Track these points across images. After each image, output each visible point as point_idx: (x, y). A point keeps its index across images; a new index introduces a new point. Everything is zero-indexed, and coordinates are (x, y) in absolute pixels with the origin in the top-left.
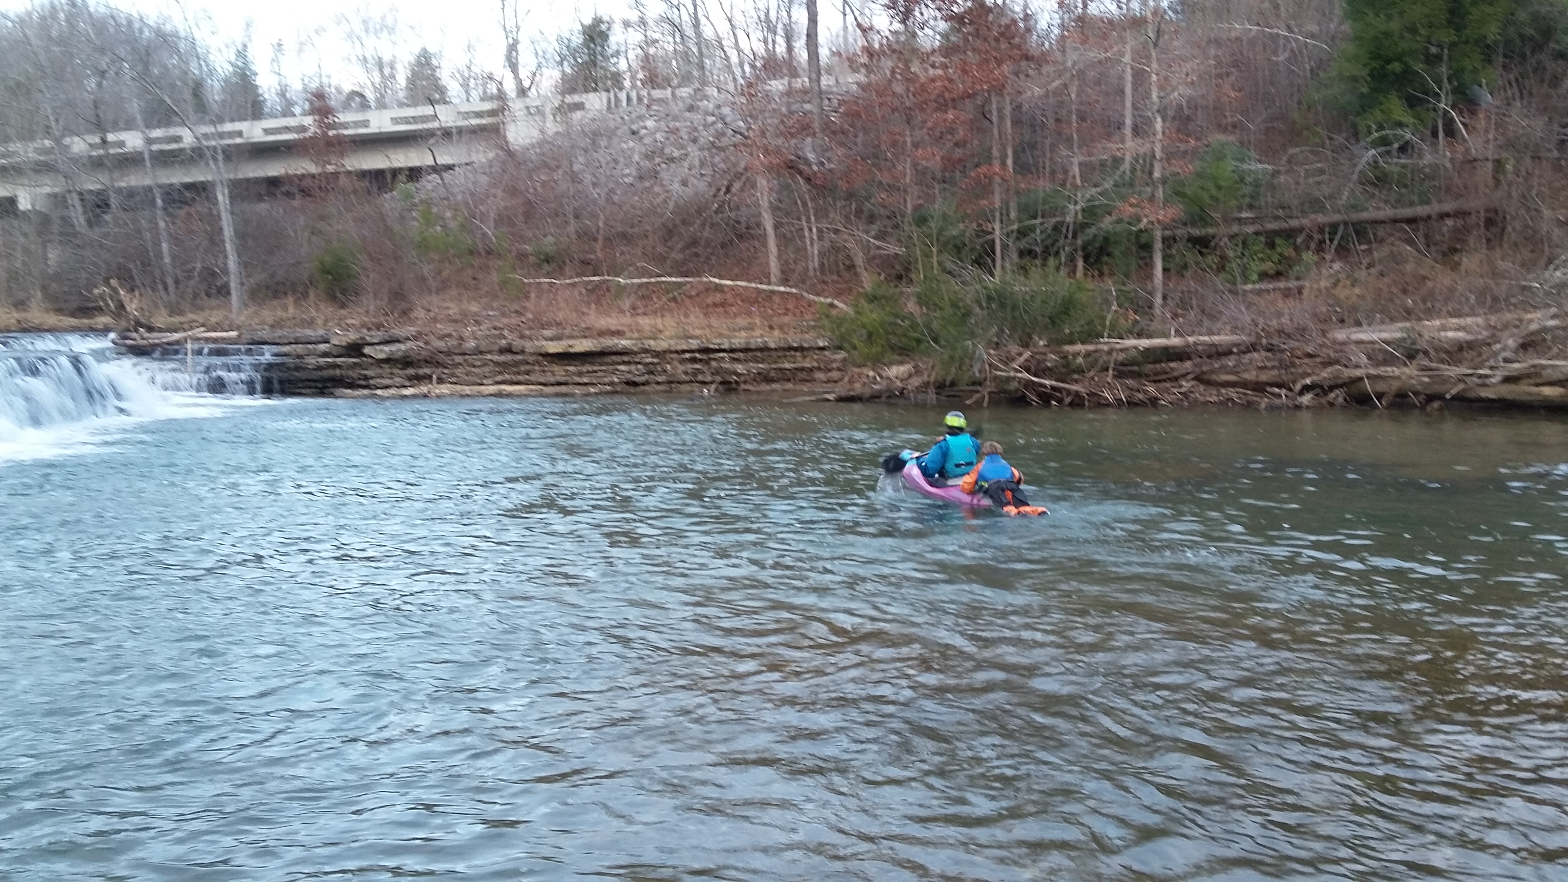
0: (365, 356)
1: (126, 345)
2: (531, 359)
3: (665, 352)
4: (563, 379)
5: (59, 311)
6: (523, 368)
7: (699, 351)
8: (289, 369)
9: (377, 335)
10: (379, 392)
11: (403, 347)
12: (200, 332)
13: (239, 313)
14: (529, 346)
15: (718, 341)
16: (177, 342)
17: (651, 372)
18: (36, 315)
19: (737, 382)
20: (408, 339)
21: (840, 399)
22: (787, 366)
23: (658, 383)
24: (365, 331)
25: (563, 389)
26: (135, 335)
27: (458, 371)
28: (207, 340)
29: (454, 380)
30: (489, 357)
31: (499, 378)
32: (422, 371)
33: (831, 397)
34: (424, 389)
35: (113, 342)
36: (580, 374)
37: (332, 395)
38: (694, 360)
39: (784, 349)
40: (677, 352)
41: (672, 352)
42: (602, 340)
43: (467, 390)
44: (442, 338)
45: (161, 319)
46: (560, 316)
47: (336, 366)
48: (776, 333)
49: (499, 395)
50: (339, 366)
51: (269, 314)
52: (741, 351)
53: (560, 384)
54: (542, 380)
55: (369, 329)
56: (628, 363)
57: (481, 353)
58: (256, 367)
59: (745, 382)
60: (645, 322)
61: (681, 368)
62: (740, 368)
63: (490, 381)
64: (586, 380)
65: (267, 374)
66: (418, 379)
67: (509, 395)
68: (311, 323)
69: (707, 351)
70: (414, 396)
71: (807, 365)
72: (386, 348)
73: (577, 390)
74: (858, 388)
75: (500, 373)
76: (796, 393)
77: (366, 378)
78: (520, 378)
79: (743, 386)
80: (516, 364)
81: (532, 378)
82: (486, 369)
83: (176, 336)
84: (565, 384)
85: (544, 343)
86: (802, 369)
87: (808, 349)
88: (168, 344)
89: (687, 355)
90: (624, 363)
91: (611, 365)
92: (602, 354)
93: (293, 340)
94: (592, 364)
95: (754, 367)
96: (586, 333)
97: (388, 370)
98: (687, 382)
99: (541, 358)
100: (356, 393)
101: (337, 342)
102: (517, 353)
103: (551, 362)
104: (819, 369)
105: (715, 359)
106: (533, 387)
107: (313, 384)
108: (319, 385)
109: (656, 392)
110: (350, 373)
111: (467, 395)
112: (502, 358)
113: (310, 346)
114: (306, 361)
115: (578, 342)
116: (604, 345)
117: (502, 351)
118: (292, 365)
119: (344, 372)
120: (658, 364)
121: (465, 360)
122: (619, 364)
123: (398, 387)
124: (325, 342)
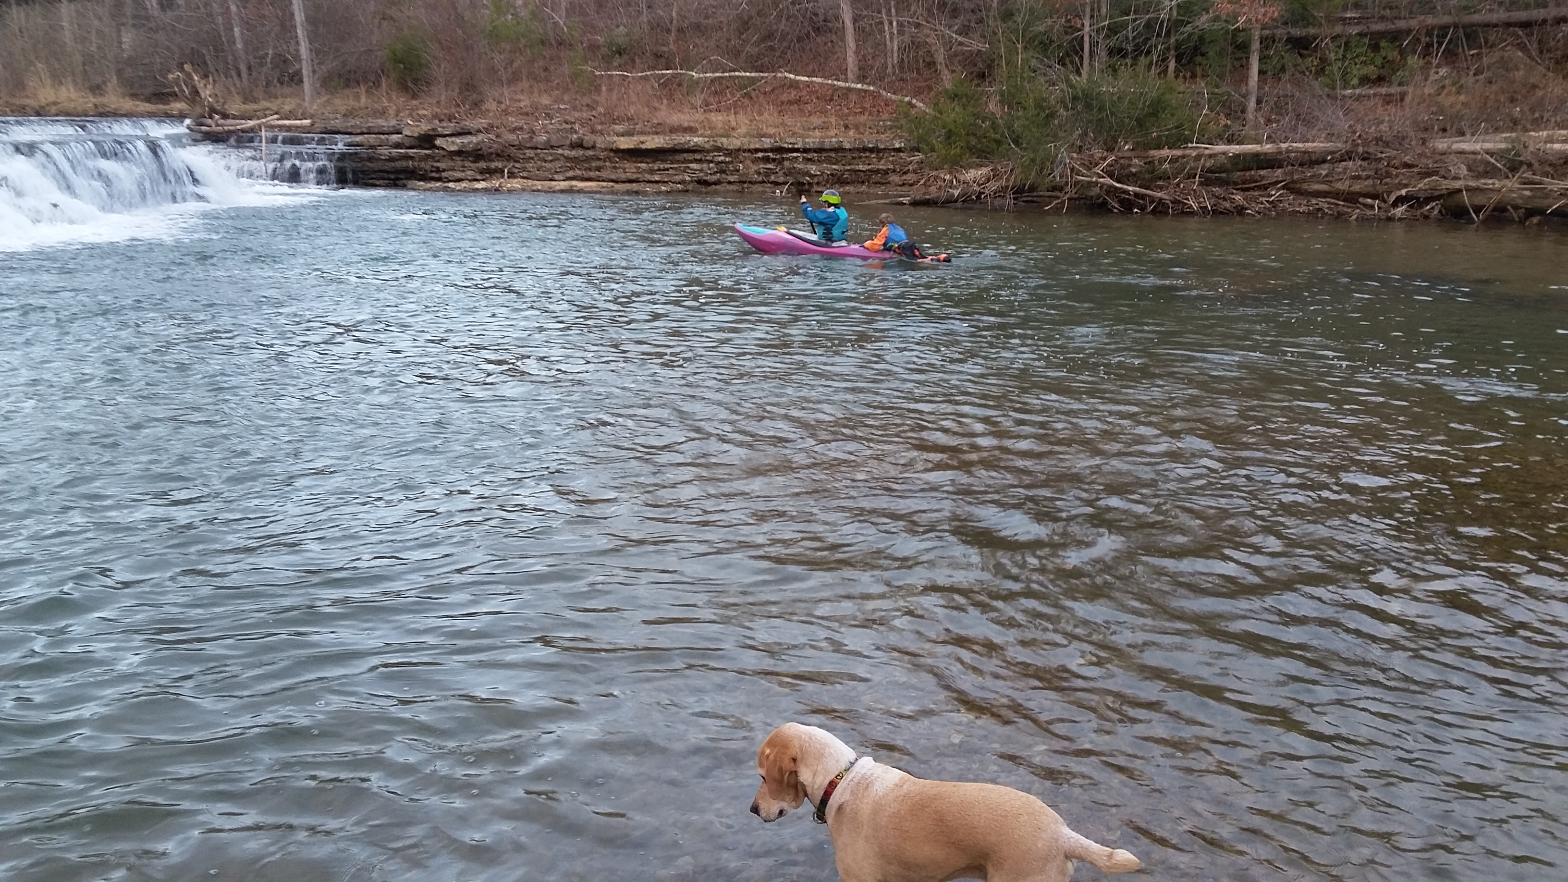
0: (438, 148)
1: (201, 132)
2: (602, 155)
3: (739, 150)
4: (635, 176)
5: (134, 96)
6: (594, 164)
7: (772, 150)
8: (362, 160)
9: (449, 127)
10: (451, 185)
11: (474, 139)
12: (273, 120)
13: (312, 102)
14: (600, 141)
15: (792, 140)
16: (252, 130)
17: (723, 172)
18: (113, 99)
19: (809, 184)
20: (479, 131)
21: (915, 204)
22: (861, 167)
23: (730, 183)
24: (437, 122)
25: (635, 186)
26: (209, 121)
27: (530, 166)
28: (281, 128)
29: (525, 174)
30: (560, 151)
31: (571, 174)
32: (493, 165)
33: (905, 200)
34: (496, 183)
35: (188, 127)
36: (652, 172)
37: (404, 187)
38: (767, 160)
39: (858, 149)
40: (749, 151)
41: (744, 151)
42: (674, 137)
43: (539, 185)
44: (513, 130)
45: (234, 107)
46: (632, 111)
47: (408, 157)
48: (851, 133)
49: (570, 191)
50: (412, 158)
51: (342, 103)
52: (815, 151)
53: (631, 181)
54: (613, 177)
55: (441, 121)
56: (700, 161)
57: (552, 147)
58: (330, 157)
59: (818, 184)
60: (718, 119)
61: (754, 168)
62: (813, 169)
63: (561, 177)
64: (657, 178)
65: (340, 164)
66: (490, 173)
68: (383, 113)
69: (780, 150)
70: (486, 190)
71: (882, 167)
72: (458, 140)
73: (648, 188)
74: (933, 192)
75: (571, 168)
76: (869, 196)
77: (438, 170)
78: (592, 174)
80: (588, 159)
81: (604, 174)
82: (558, 164)
83: (251, 123)
84: (636, 181)
85: (615, 138)
86: (877, 171)
87: (884, 150)
88: (243, 131)
89: (760, 155)
90: (696, 161)
91: (683, 163)
92: (674, 151)
93: (365, 130)
94: (664, 161)
95: (829, 168)
96: (658, 129)
97: (460, 163)
98: (760, 182)
99: (612, 154)
100: (429, 185)
101: (409, 133)
102: (588, 149)
103: (622, 159)
104: (894, 171)
105: (788, 159)
106: (604, 184)
107: (386, 175)
108: (392, 177)
109: (728, 191)
110: (423, 165)
111: (538, 191)
112: (573, 153)
113: (382, 137)
114: (379, 151)
115: (649, 138)
116: (676, 142)
117: (573, 146)
118: (365, 156)
119: (416, 164)
120: (731, 162)
121: (536, 155)
122: (691, 162)
123: (470, 181)
124: (397, 133)
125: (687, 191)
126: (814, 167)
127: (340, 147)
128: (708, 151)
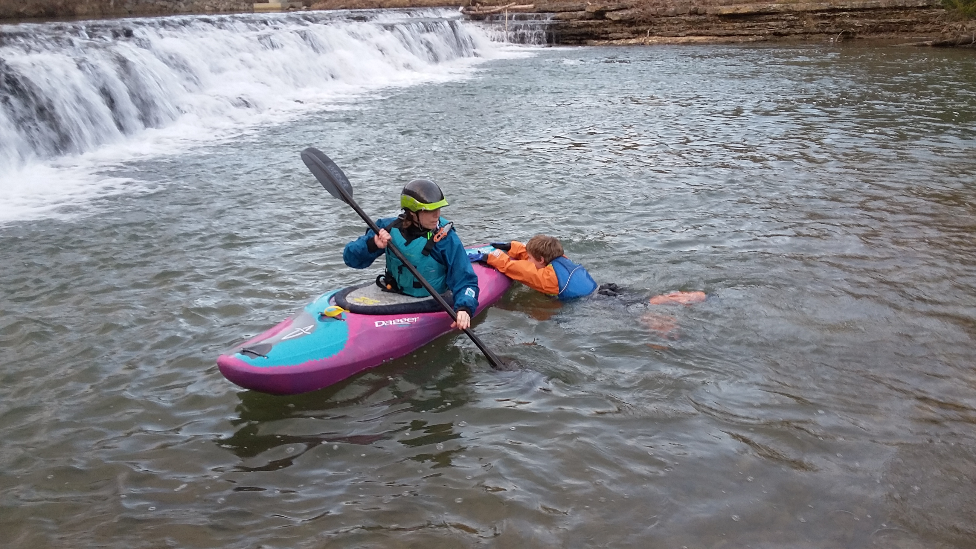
0: (607, 19)
1: (470, 14)
2: (710, 19)
3: (805, 11)
4: (731, 32)
6: (705, 25)
7: (828, 10)
8: (562, 28)
9: (614, 5)
10: (614, 42)
11: (629, 12)
12: (512, 5)
14: (709, 10)
15: (843, 3)
16: (499, 12)
17: (792, 26)
19: (854, 33)
20: (632, 7)
21: (936, 45)
22: (892, 20)
23: (796, 34)
24: (606, 2)
25: (731, 39)
26: (474, 8)
27: (663, 27)
28: (517, 10)
29: (660, 33)
30: (683, 17)
31: (689, 32)
32: (640, 28)
33: (928, 43)
34: (642, 40)
35: (462, 12)
36: (743, 28)
37: (585, 44)
38: (823, 17)
39: (891, 8)
40: (812, 12)
41: (808, 12)
42: (759, 4)
43: (669, 40)
44: (653, 5)
47: (589, 25)
49: (689, 43)
50: (591, 26)
52: (859, 10)
53: (729, 35)
54: (717, 32)
55: (609, 1)
56: (777, 20)
57: (678, 15)
59: (860, 33)
61: (814, 23)
62: (857, 22)
63: (683, 34)
64: (746, 32)
65: (549, 31)
66: (638, 33)
67: (696, 43)
69: (833, 10)
70: (636, 44)
71: (908, 19)
72: (620, 13)
73: (740, 40)
74: (949, 37)
75: (690, 28)
77: (606, 33)
78: (703, 31)
79: (858, 36)
80: (701, 22)
81: (711, 31)
82: (681, 26)
83: (499, 8)
84: (732, 35)
85: (720, 7)
86: (904, 23)
87: (911, 7)
88: (494, 13)
89: (819, 14)
90: (773, 20)
91: (765, 21)
92: (759, 14)
93: (562, 9)
94: (752, 21)
95: (868, 22)
97: (620, 28)
98: (818, 33)
99: (717, 18)
100: (601, 42)
101: (589, 10)
102: (701, 15)
103: (724, 20)
104: (918, 22)
105: (838, 16)
106: (711, 37)
107: (575, 37)
108: (579, 38)
109: (795, 40)
110: (597, 30)
111: (669, 44)
112: (692, 18)
113: (573, 13)
114: (571, 22)
115: (743, 6)
116: (761, 8)
117: (691, 14)
118: (563, 26)
119: (593, 29)
120: (797, 20)
121: (668, 20)
122: (770, 21)
123: (626, 39)
124: (582, 10)
125: (766, 40)
126: (858, 21)
127: (548, 21)
128: (783, 13)
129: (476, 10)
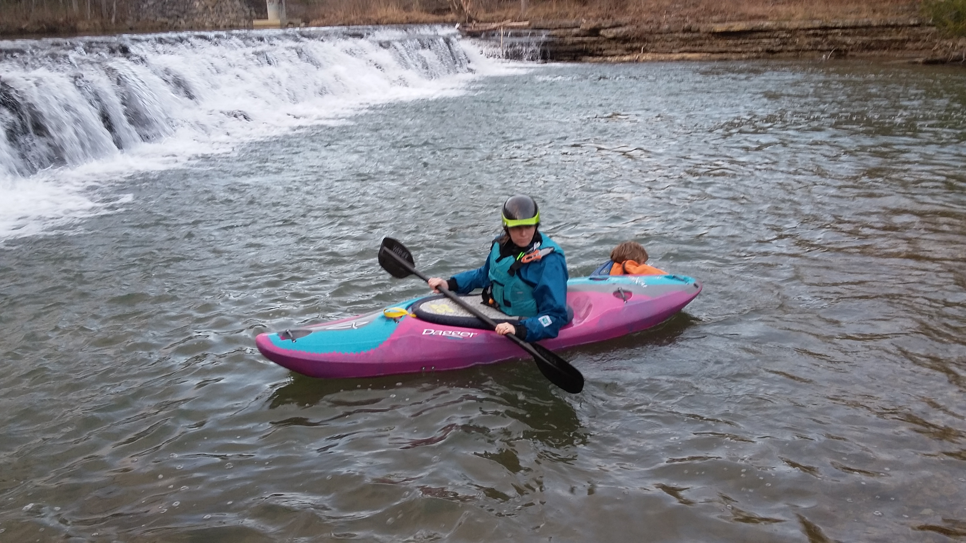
0: (601, 36)
1: (466, 31)
2: (704, 36)
3: (796, 29)
4: (725, 49)
5: (427, 11)
7: (820, 28)
8: (556, 45)
9: (608, 23)
10: (609, 59)
11: (624, 29)
12: (509, 23)
13: (525, 10)
14: (703, 27)
15: (835, 21)
16: (495, 29)
17: (784, 44)
19: (846, 51)
20: (626, 24)
21: (927, 63)
22: (884, 38)
23: (789, 51)
24: (600, 20)
25: (724, 56)
26: (470, 25)
27: (657, 44)
28: (512, 28)
29: (654, 50)
30: (676, 35)
31: (683, 49)
32: (635, 45)
33: (920, 60)
34: (635, 56)
35: (458, 29)
36: (736, 45)
37: (580, 61)
38: (816, 35)
39: (883, 26)
40: (804, 29)
41: (800, 29)
42: (752, 22)
43: (662, 57)
44: (647, 23)
45: (482, 16)
46: (724, 6)
47: (582, 42)
48: (878, 15)
49: (683, 59)
51: (541, 11)
52: (851, 28)
53: (722, 52)
54: (710, 49)
55: (603, 19)
56: (769, 37)
57: (671, 32)
58: (538, 44)
59: (852, 50)
60: (783, 9)
61: (806, 41)
62: (849, 40)
63: (677, 51)
64: (739, 49)
65: (544, 48)
66: (632, 50)
68: (566, 15)
69: (826, 28)
70: (630, 61)
71: (900, 37)
72: (614, 31)
73: (734, 56)
74: (940, 55)
75: (683, 45)
76: (894, 58)
77: (601, 50)
78: (697, 48)
79: (850, 53)
80: (694, 39)
81: (704, 48)
82: (675, 43)
83: (494, 25)
84: (726, 52)
85: (713, 25)
86: (896, 41)
87: (903, 26)
88: (489, 30)
89: (811, 32)
90: (766, 37)
91: (758, 39)
92: (752, 32)
93: (558, 27)
94: (745, 38)
95: (860, 39)
96: (742, 18)
97: (614, 45)
98: (810, 50)
99: (710, 35)
100: (595, 59)
101: (584, 27)
102: (694, 32)
103: (717, 38)
104: (909, 40)
105: (831, 34)
106: (705, 55)
107: (569, 54)
108: (573, 54)
109: (788, 57)
110: (592, 46)
111: (662, 60)
112: (686, 35)
113: (568, 30)
114: (566, 40)
115: (736, 23)
116: (753, 26)
117: (685, 31)
118: (558, 42)
119: (588, 46)
120: (790, 38)
121: (662, 38)
122: (763, 38)
123: (620, 55)
124: (577, 27)
125: (759, 58)
127: (543, 38)
128: (775, 31)
129: (472, 27)
